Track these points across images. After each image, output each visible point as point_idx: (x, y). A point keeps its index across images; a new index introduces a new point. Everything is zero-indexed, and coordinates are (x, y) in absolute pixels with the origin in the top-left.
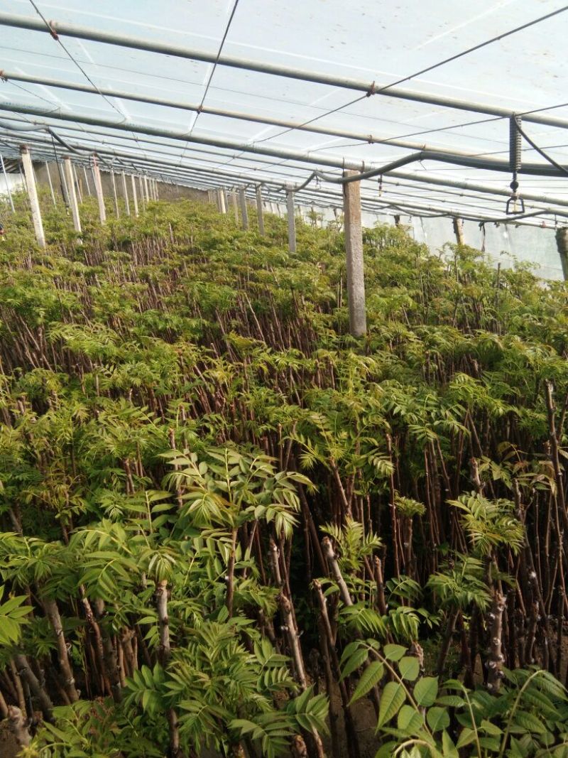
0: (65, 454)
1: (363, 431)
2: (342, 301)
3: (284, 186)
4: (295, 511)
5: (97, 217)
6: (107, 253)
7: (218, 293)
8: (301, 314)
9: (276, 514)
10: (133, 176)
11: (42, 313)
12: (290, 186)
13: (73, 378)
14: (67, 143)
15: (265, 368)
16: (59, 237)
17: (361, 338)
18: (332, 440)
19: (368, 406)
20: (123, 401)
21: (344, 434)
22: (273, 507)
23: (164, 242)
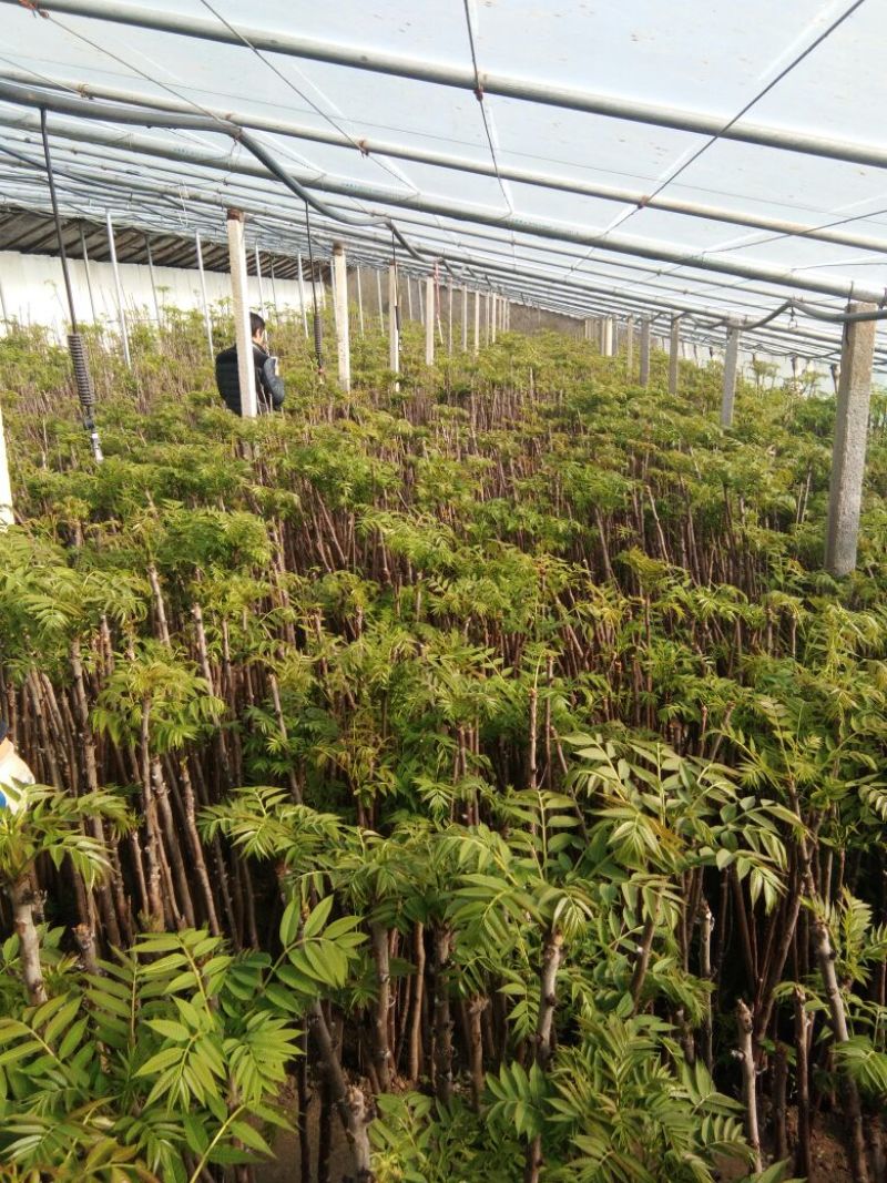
0: (374, 704)
1: (850, 739)
2: (806, 512)
3: (725, 321)
4: (778, 869)
5: (422, 352)
6: (436, 407)
7: (603, 482)
8: (736, 528)
9: (752, 869)
10: (477, 293)
11: (348, 490)
12: (736, 321)
13: (385, 590)
14: (410, 244)
15: (680, 611)
16: (371, 378)
17: (844, 579)
18: (794, 746)
19: (860, 699)
20: (455, 633)
21: (815, 741)
22: (745, 857)
23: (518, 397)
